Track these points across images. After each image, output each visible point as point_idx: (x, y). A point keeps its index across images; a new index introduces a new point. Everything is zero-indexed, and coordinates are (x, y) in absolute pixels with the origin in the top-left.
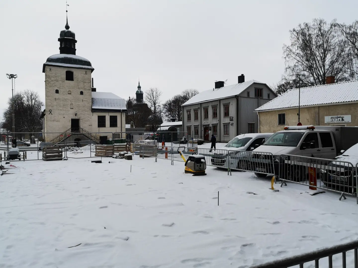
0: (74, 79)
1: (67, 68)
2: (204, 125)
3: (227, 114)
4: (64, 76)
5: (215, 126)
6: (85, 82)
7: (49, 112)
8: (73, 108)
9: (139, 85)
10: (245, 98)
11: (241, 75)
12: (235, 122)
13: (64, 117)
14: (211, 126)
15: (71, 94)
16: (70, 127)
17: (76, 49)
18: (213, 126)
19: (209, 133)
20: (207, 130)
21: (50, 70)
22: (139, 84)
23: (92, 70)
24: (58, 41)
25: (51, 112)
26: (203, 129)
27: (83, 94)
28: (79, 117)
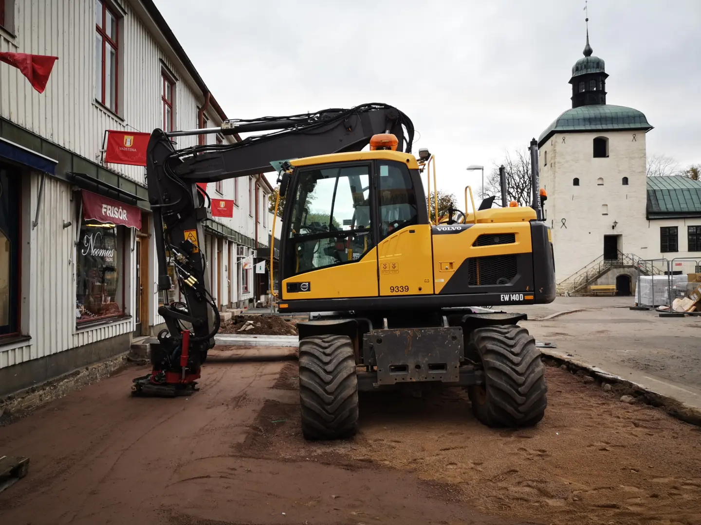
0: (609, 153)
1: (596, 133)
4: (590, 150)
6: (632, 158)
7: (562, 224)
8: (607, 214)
13: (590, 233)
15: (603, 185)
16: (603, 253)
21: (564, 140)
23: (648, 128)
25: (564, 224)
27: (629, 182)
28: (621, 232)
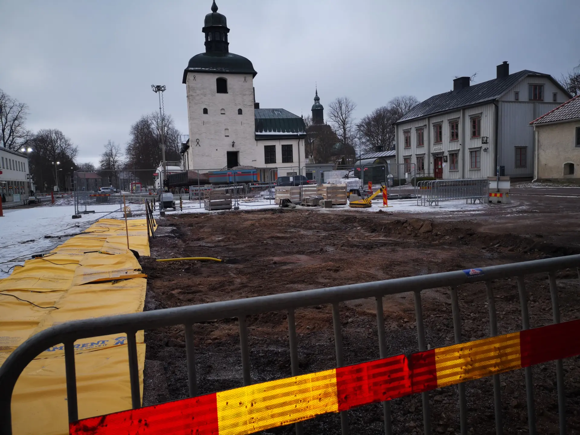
0: (229, 90)
1: (218, 74)
2: (434, 154)
3: (476, 133)
4: (214, 87)
5: (454, 155)
6: (244, 95)
7: (196, 143)
8: (228, 136)
9: (317, 95)
10: (511, 104)
11: (503, 63)
12: (491, 146)
13: (217, 150)
14: (446, 154)
15: (224, 114)
16: (226, 164)
17: (229, 43)
18: (450, 154)
19: (443, 166)
20: (440, 162)
21: (194, 78)
22: (317, 93)
23: (254, 74)
24: (203, 31)
25: (198, 143)
26: (432, 160)
27: (243, 113)
28: (238, 149)
